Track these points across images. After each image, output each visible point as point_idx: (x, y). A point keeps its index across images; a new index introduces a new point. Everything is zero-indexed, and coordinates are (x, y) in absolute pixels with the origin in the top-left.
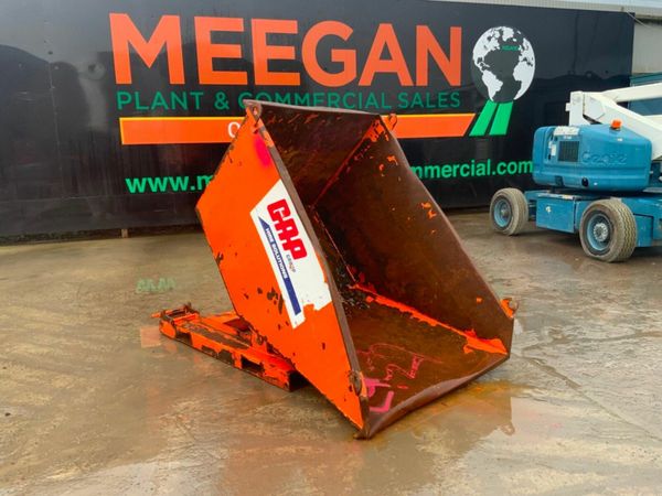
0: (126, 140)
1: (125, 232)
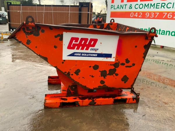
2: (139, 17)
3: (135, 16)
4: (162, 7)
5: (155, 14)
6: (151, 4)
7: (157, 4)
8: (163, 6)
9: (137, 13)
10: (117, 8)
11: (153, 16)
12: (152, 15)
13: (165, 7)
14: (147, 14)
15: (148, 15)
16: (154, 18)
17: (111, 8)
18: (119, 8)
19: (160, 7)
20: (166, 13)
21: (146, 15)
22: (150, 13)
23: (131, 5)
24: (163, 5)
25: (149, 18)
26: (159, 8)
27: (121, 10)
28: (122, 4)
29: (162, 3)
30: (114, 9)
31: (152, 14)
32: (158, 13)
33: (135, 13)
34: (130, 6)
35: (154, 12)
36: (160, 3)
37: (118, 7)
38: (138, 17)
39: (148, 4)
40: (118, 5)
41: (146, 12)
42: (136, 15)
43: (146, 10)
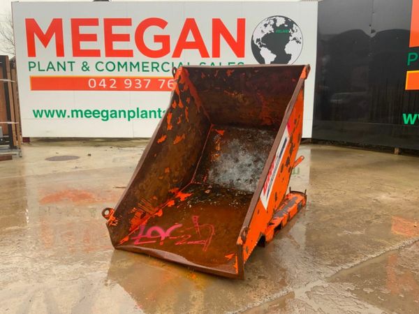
0: (408, 87)
1: (397, 151)
2: (111, 87)
3: (100, 85)
4: (154, 69)
5: (144, 83)
6: (131, 63)
7: (143, 63)
8: (156, 68)
9: (104, 80)
10: (49, 68)
11: (141, 86)
12: (139, 84)
13: (160, 68)
14: (128, 82)
15: (131, 84)
16: (143, 89)
17: (30, 67)
18: (53, 68)
19: (150, 68)
20: (164, 81)
21: (126, 83)
22: (133, 79)
23: (85, 64)
24: (155, 65)
25: (133, 89)
26: (148, 71)
27: (61, 73)
28: (61, 60)
29: (153, 63)
30: (39, 70)
31: (138, 82)
32: (149, 81)
33: (98, 80)
34: (84, 66)
35: (142, 79)
36: (148, 63)
37: (50, 66)
38: (108, 89)
39: (126, 63)
40: (50, 63)
41: (123, 79)
42: (102, 84)
43: (122, 73)
